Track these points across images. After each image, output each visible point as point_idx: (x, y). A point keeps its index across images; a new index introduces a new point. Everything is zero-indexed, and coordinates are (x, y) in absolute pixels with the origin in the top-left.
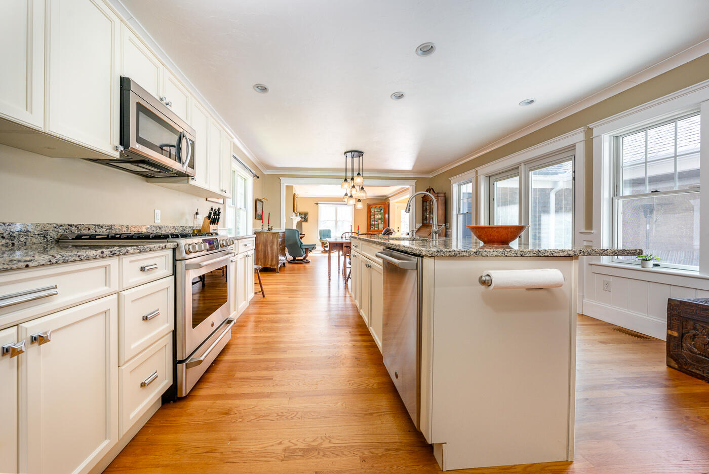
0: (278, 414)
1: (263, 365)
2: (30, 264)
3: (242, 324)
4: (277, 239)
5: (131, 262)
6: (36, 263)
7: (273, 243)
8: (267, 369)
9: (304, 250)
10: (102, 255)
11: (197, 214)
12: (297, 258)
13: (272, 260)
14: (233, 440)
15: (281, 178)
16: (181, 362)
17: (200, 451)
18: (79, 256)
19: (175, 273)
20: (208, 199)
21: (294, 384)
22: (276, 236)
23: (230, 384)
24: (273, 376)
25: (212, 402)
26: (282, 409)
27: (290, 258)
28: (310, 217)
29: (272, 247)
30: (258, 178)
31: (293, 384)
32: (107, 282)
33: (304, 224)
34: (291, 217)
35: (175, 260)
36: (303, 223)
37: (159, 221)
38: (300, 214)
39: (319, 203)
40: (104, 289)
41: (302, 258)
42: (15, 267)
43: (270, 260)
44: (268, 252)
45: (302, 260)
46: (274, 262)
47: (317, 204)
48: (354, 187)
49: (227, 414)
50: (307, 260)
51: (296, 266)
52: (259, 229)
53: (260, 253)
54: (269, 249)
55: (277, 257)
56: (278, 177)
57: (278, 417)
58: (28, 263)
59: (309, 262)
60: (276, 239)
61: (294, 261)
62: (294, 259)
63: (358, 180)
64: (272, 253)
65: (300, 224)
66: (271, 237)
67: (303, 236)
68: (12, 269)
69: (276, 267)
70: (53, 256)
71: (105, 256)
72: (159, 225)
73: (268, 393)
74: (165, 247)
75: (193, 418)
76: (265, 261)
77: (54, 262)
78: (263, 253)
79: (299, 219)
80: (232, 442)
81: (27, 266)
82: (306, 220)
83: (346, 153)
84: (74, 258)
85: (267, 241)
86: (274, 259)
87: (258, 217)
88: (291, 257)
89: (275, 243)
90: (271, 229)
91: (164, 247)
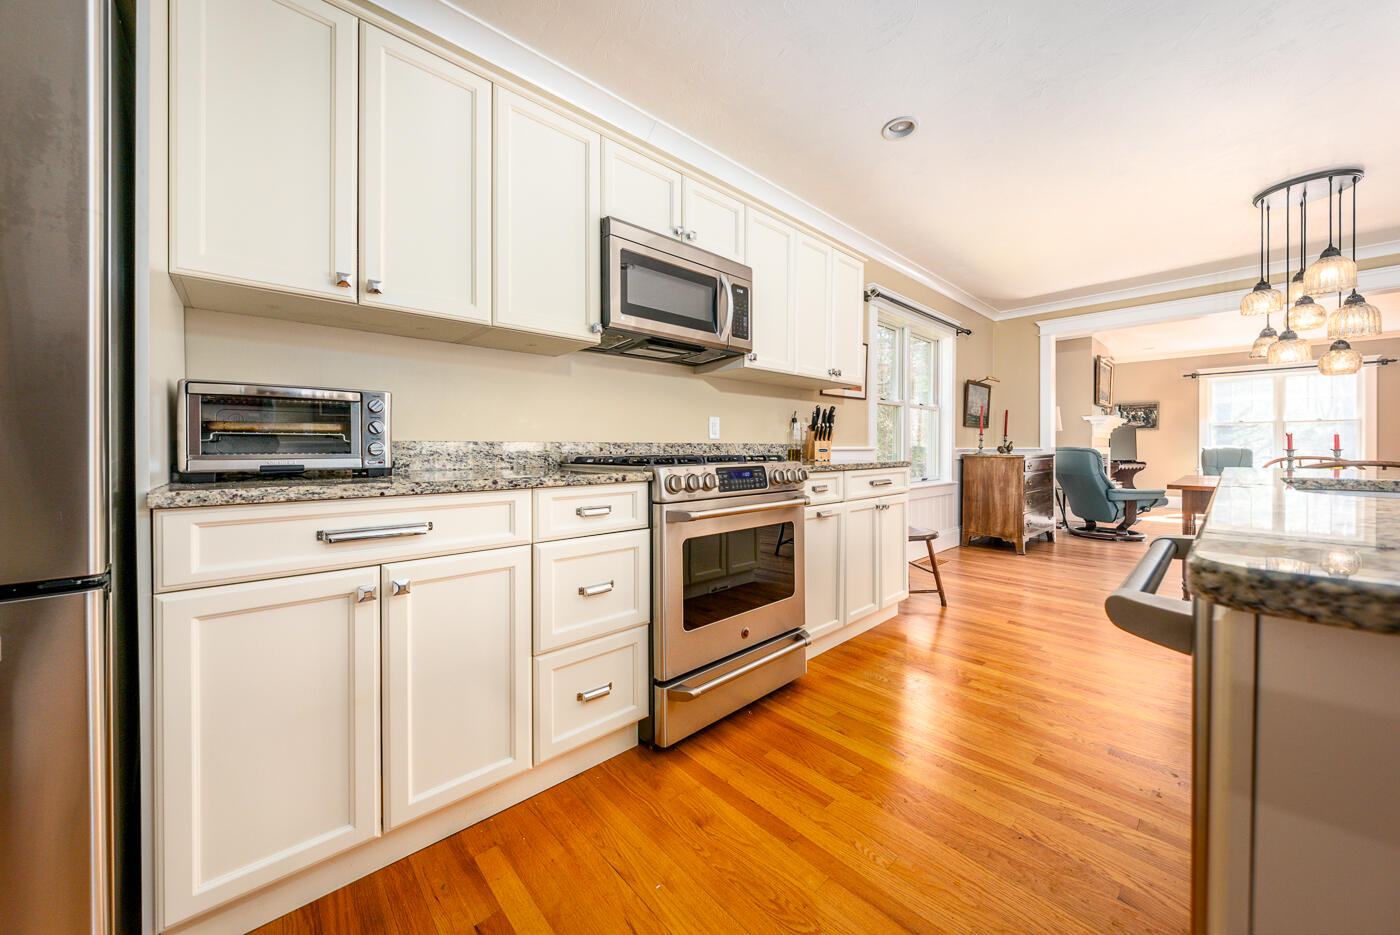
0: (778, 898)
1: (834, 760)
2: (386, 492)
3: (860, 653)
4: (1019, 473)
5: (555, 499)
6: (393, 492)
7: (1006, 481)
8: (835, 775)
9: (1121, 506)
10: (494, 486)
11: (794, 420)
12: (1099, 524)
13: (1005, 522)
14: (667, 887)
15: (1039, 323)
16: (662, 684)
17: (616, 862)
18: (456, 486)
19: (651, 526)
20: (824, 392)
21: (866, 850)
22: (1017, 464)
23: (746, 768)
24: (832, 799)
25: (697, 783)
26: (794, 893)
27: (1077, 521)
28: (1164, 416)
29: (1003, 491)
30: (969, 332)
31: (863, 848)
32: (512, 528)
33: (1143, 436)
34: (1085, 418)
35: (651, 503)
36: (1140, 434)
37: (718, 436)
38: (1122, 408)
39: (1200, 371)
40: (506, 537)
41: (1114, 525)
42: (367, 494)
43: (999, 521)
44: (994, 504)
45: (1112, 531)
46: (1011, 528)
47: (1194, 376)
48: (1306, 301)
49: (699, 824)
50: (1131, 533)
51: (1095, 545)
52: (972, 449)
53: (974, 504)
54: (997, 496)
55: (1020, 517)
56: (1033, 323)
57: (773, 906)
58: (383, 491)
59: (1140, 540)
60: (1015, 472)
61: (1089, 531)
62: (1091, 526)
63: (1331, 274)
64: (1006, 506)
65: (1124, 437)
66: (1003, 467)
67: (1138, 466)
68: (363, 497)
69: (1015, 541)
70: (417, 483)
71: (499, 487)
72: (717, 442)
73: (795, 831)
74: (624, 479)
75: (652, 795)
76: (988, 523)
77: (419, 492)
78: (980, 504)
79: (1117, 421)
80: (664, 887)
81: (382, 494)
82: (1151, 423)
83: (1260, 198)
84: (447, 488)
85: (990, 478)
86: (1011, 521)
87: (973, 420)
88: (1082, 520)
89: (1014, 482)
90: (1009, 449)
91: (620, 479)
